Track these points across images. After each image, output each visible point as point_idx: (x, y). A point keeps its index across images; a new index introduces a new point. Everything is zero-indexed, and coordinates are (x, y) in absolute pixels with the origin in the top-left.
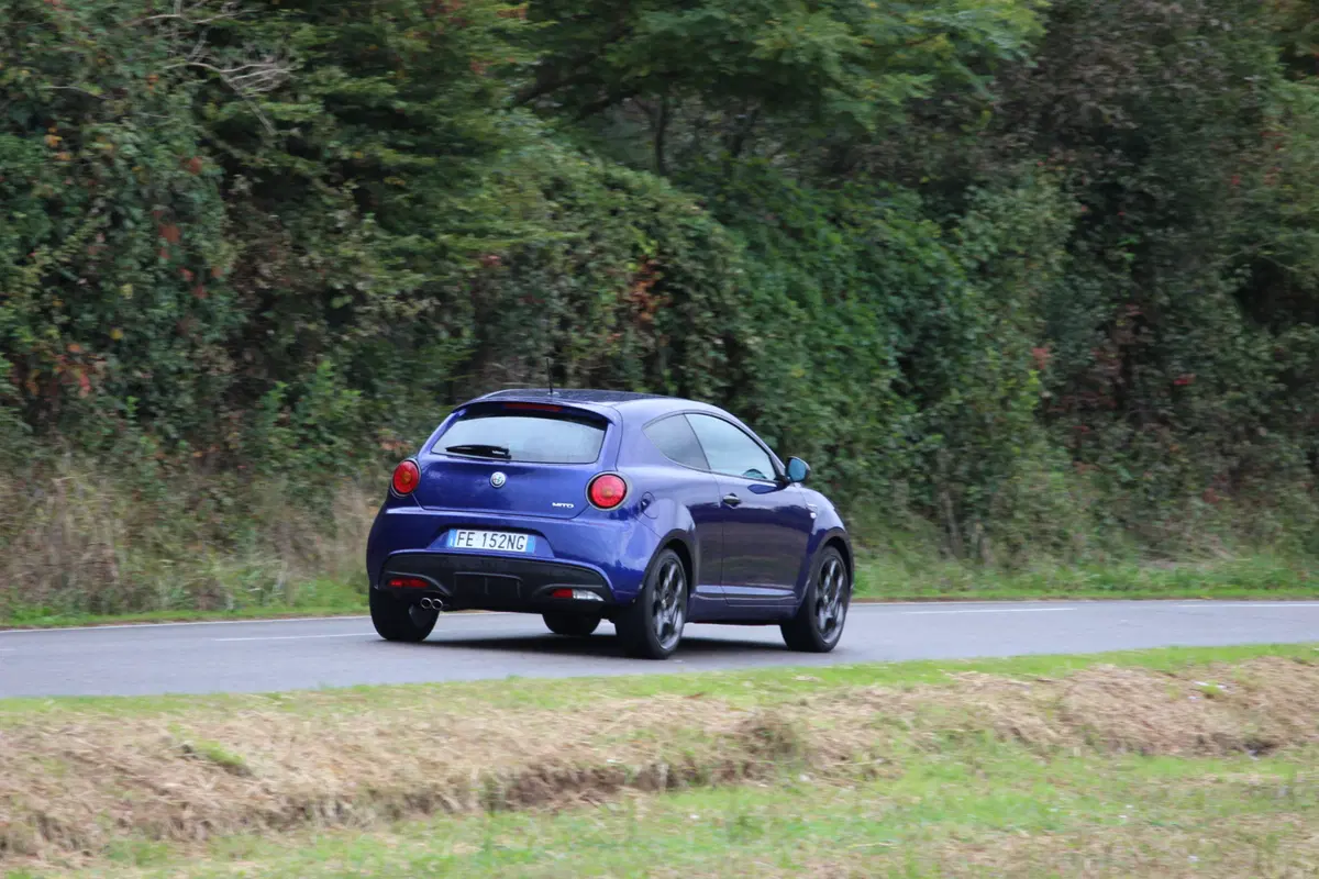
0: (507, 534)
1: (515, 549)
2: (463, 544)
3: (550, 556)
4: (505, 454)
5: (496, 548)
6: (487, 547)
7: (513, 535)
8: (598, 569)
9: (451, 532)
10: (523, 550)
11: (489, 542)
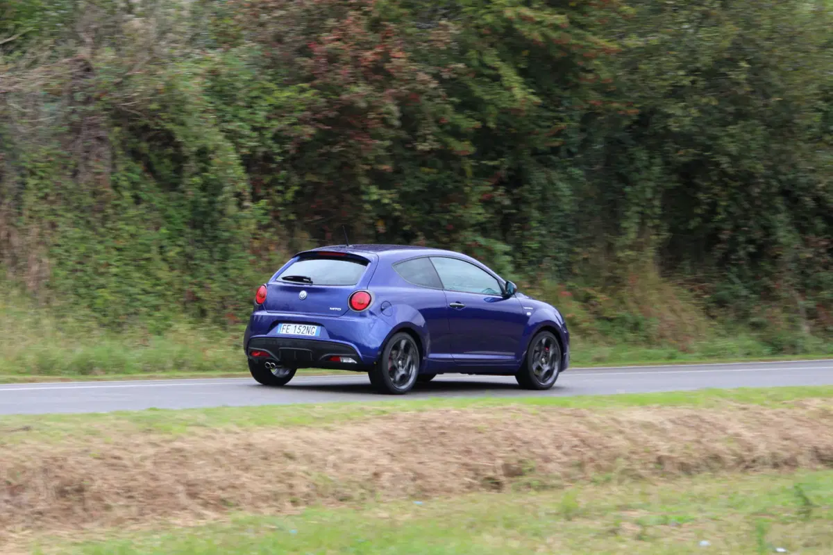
0: (307, 326)
1: (310, 335)
2: (284, 332)
3: (327, 338)
4: (309, 281)
5: (300, 334)
6: (296, 333)
7: (309, 326)
8: (352, 345)
9: (280, 325)
10: (314, 335)
11: (297, 330)
